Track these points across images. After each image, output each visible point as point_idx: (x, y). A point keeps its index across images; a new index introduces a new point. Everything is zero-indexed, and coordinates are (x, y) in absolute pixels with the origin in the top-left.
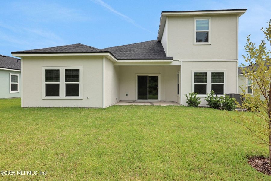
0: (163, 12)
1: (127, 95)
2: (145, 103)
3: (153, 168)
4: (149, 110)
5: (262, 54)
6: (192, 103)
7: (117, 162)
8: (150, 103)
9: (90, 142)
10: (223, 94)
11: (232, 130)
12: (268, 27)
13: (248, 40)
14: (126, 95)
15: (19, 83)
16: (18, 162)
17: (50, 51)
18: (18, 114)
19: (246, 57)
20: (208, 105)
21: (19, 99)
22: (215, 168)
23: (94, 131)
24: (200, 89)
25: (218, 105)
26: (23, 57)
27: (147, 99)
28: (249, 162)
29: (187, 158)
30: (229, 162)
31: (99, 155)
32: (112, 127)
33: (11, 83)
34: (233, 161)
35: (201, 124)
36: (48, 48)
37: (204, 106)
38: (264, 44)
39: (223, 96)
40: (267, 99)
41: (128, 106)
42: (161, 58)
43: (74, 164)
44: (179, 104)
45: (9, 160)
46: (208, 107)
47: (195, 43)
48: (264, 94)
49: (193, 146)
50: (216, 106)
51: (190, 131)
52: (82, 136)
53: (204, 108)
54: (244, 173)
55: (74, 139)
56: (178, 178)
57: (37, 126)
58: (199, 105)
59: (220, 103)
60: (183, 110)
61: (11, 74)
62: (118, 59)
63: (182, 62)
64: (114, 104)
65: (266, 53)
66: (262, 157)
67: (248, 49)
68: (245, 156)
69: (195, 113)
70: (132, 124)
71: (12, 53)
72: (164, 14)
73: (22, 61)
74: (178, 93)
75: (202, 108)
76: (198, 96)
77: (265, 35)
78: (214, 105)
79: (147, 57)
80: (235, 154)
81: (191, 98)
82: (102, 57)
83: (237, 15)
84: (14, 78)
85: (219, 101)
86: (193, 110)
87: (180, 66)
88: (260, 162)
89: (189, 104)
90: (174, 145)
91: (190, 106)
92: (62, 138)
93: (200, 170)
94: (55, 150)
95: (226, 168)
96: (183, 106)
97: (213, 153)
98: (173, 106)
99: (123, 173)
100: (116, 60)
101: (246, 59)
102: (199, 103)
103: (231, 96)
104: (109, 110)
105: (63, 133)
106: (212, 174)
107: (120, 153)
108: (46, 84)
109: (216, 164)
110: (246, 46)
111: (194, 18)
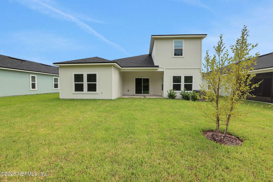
0: (152, 36)
1: (128, 91)
2: (141, 96)
3: (141, 138)
4: (143, 101)
5: (214, 64)
6: (171, 96)
7: (117, 134)
8: (143, 96)
9: (101, 122)
10: (191, 90)
11: (195, 114)
12: (218, 46)
13: (207, 53)
15: (58, 83)
16: (55, 133)
17: (77, 62)
18: (58, 102)
19: (205, 65)
20: (181, 97)
21: (58, 93)
22: (181, 138)
23: (104, 114)
24: (177, 87)
25: (188, 98)
26: (60, 66)
27: (141, 93)
28: (203, 134)
29: (164, 132)
30: (191, 134)
31: (106, 130)
32: (117, 112)
33: (54, 83)
34: (193, 134)
35: (176, 110)
36: (76, 60)
37: (179, 98)
38: (215, 57)
39: (192, 92)
40: (216, 93)
41: (128, 98)
42: (151, 66)
43: (90, 135)
44: (163, 97)
45: (50, 132)
46: (181, 99)
47: (174, 56)
48: (215, 90)
49: (169, 124)
50: (187, 98)
51: (168, 115)
52: (96, 117)
53: (179, 100)
54: (199, 140)
55: (91, 119)
56: (156, 145)
57: (69, 111)
58: (176, 98)
59: (189, 96)
60: (165, 101)
61: (54, 77)
62: (122, 67)
63: (165, 69)
64: (119, 97)
65: (216, 63)
66: (212, 131)
67: (206, 59)
68: (201, 130)
69: (172, 103)
70: (130, 110)
71: (54, 64)
72: (152, 37)
73: (59, 69)
74: (162, 90)
75: (178, 100)
76: (175, 91)
77: (215, 51)
78: (186, 98)
79: (141, 66)
80: (195, 129)
81: (171, 93)
82: (111, 66)
83: (201, 38)
84: (56, 80)
85: (189, 95)
86: (172, 101)
87: (164, 71)
88: (211, 134)
89: (169, 97)
90: (157, 124)
91: (170, 98)
92: (83, 119)
93: (171, 139)
94: (78, 126)
95: (188, 138)
96: (166, 98)
97: (181, 129)
98: (159, 98)
99: (121, 142)
100: (121, 68)
101: (205, 66)
102: (176, 96)
103: (197, 91)
104: (115, 101)
105: (85, 115)
106: (179, 142)
107: (120, 129)
108: (75, 84)
109: (182, 136)
110: (205, 57)
111: (173, 40)
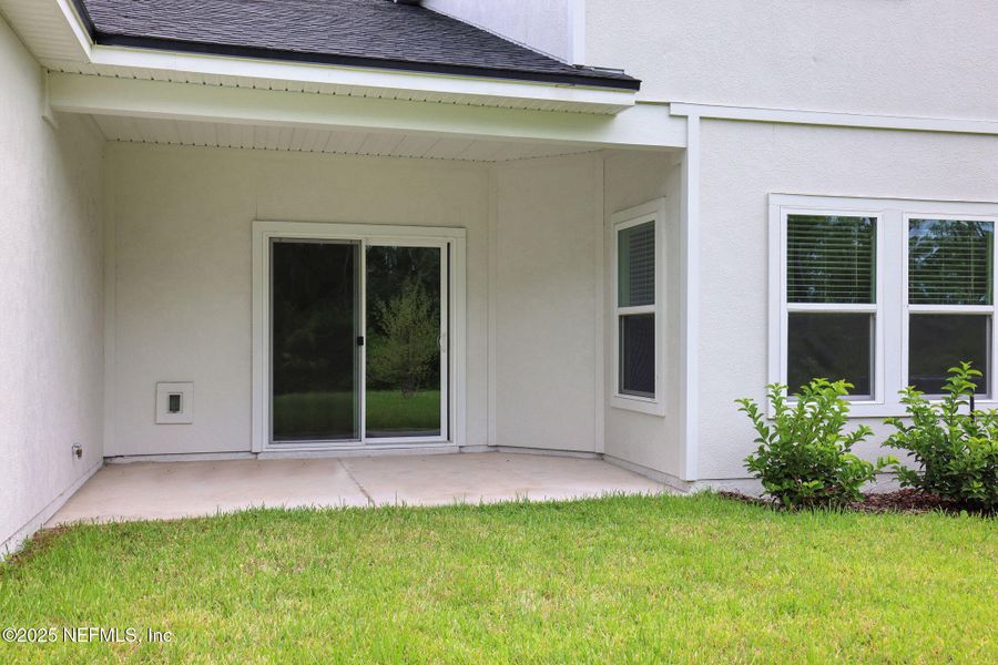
1: (175, 403)
14: (164, 403)
27: (348, 433)
62: (98, 36)
63: (694, 121)
87: (682, 152)
100: (85, 43)
